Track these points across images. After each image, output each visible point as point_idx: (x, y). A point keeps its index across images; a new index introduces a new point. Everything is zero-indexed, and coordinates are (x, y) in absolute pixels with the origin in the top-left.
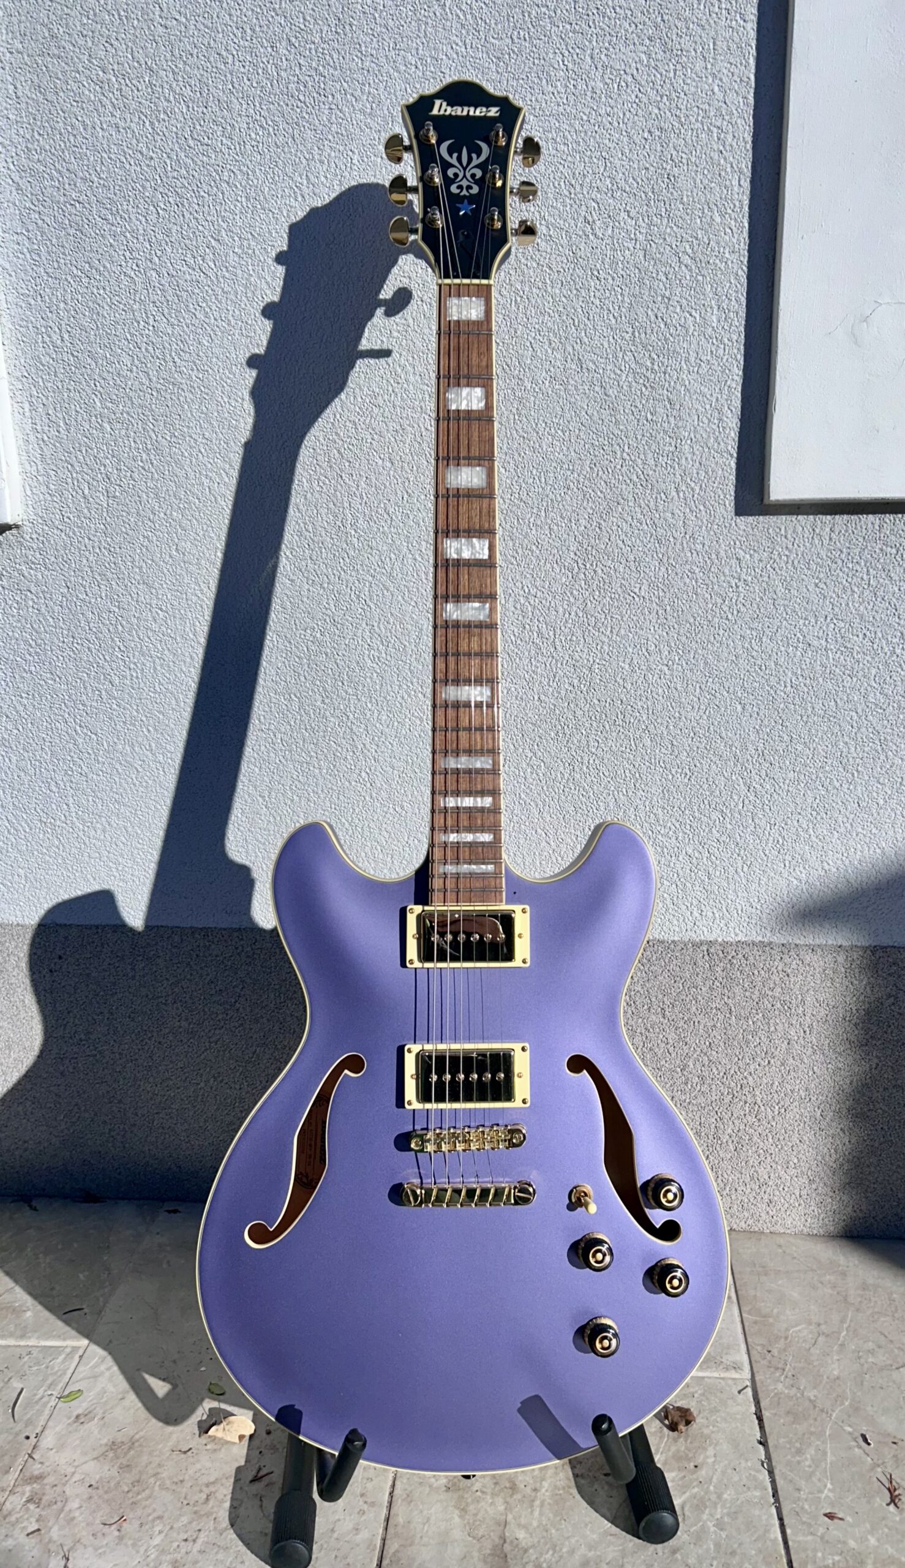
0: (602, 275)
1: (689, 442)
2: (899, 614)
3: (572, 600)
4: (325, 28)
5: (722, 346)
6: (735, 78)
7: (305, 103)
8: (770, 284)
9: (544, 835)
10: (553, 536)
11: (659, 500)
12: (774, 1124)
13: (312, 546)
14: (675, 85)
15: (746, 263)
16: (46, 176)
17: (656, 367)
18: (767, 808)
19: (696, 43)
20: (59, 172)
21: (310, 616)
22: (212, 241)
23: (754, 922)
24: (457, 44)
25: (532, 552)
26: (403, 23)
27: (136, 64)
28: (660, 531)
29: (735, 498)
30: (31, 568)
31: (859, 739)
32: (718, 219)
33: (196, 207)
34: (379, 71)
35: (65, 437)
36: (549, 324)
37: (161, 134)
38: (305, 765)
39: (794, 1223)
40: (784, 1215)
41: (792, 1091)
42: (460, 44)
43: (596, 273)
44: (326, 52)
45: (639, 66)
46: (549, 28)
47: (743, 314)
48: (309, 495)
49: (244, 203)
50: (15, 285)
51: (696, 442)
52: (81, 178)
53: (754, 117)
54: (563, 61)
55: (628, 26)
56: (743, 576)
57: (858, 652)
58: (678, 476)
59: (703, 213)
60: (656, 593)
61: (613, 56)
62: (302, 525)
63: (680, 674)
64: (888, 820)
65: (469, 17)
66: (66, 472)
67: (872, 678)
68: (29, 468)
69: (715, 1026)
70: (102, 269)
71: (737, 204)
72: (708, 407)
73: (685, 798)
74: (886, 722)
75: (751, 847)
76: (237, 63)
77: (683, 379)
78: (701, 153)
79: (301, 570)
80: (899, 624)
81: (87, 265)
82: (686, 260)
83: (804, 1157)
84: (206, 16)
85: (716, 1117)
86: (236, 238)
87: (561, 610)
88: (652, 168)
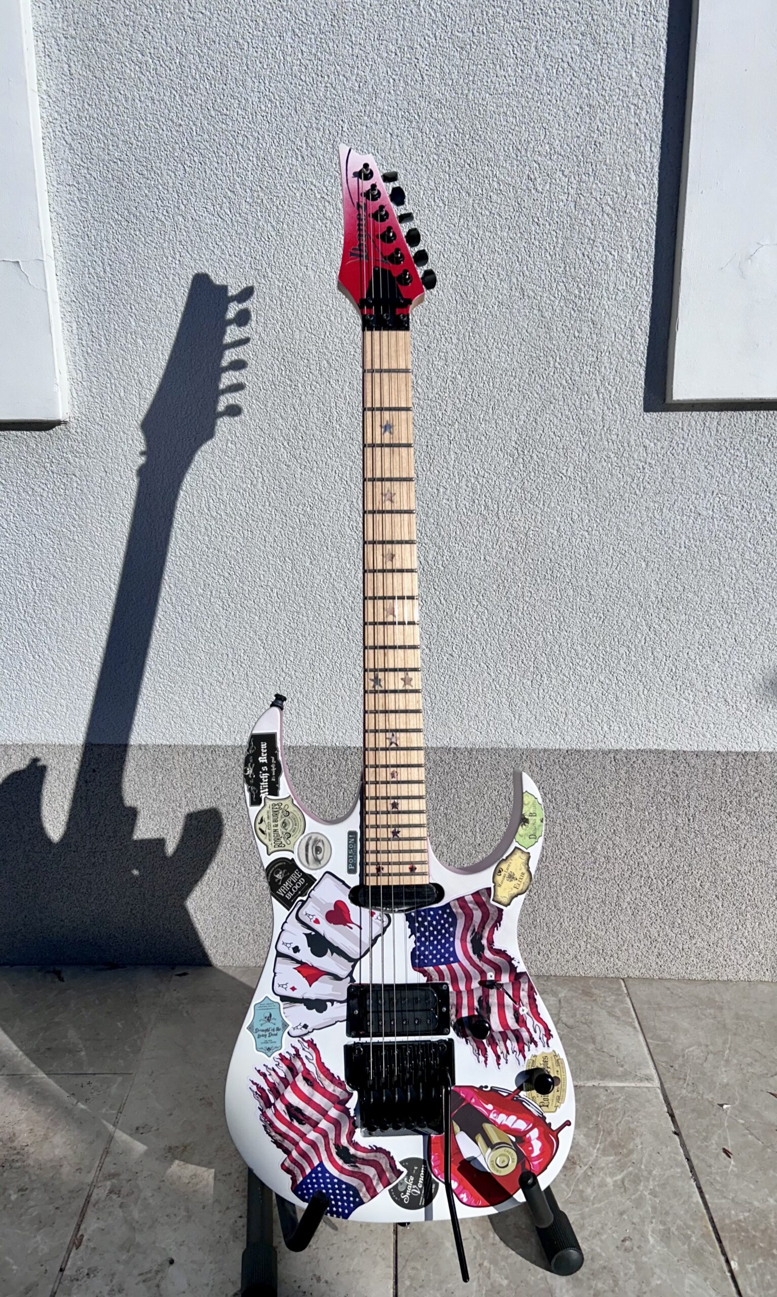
0: (541, 221)
1: (607, 354)
2: (770, 490)
3: (513, 479)
4: (323, 22)
5: (635, 279)
6: (649, 65)
7: (305, 82)
8: (674, 230)
9: (486, 668)
10: (499, 429)
11: (583, 400)
12: (663, 893)
13: (305, 438)
14: (601, 71)
15: (655, 212)
16: (94, 139)
17: (583, 295)
18: (663, 644)
19: (618, 38)
20: (104, 135)
21: (302, 495)
22: (229, 192)
23: (651, 734)
24: (429, 36)
25: (482, 441)
26: (385, 19)
27: (169, 49)
28: (584, 425)
29: (645, 399)
30: (76, 457)
31: (737, 588)
32: (634, 178)
33: (216, 165)
34: (366, 57)
35: (106, 350)
36: (498, 260)
37: (188, 105)
38: (296, 614)
39: (678, 970)
40: (670, 965)
41: (678, 867)
42: (431, 36)
43: (536, 220)
44: (323, 41)
45: (573, 55)
46: (502, 25)
47: (652, 252)
48: (303, 397)
49: (255, 162)
50: (67, 227)
51: (613, 354)
52: (123, 141)
53: (664, 96)
54: (513, 51)
55: (565, 24)
56: (649, 460)
57: (737, 520)
58: (598, 381)
59: (622, 172)
60: (580, 474)
61: (553, 47)
62: (297, 421)
63: (598, 538)
64: (758, 652)
65: (439, 14)
66: (106, 378)
67: (748, 540)
68: (75, 375)
69: (618, 817)
70: (138, 214)
71: (649, 165)
72: (623, 326)
73: (599, 636)
74: (758, 575)
75: (651, 674)
76: (251, 49)
77: (604, 304)
78: (621, 124)
79: (295, 458)
80: (769, 498)
81: (126, 212)
82: (607, 209)
83: (686, 919)
84: (227, 10)
85: (618, 888)
86: (248, 190)
87: (504, 488)
88: (582, 137)
